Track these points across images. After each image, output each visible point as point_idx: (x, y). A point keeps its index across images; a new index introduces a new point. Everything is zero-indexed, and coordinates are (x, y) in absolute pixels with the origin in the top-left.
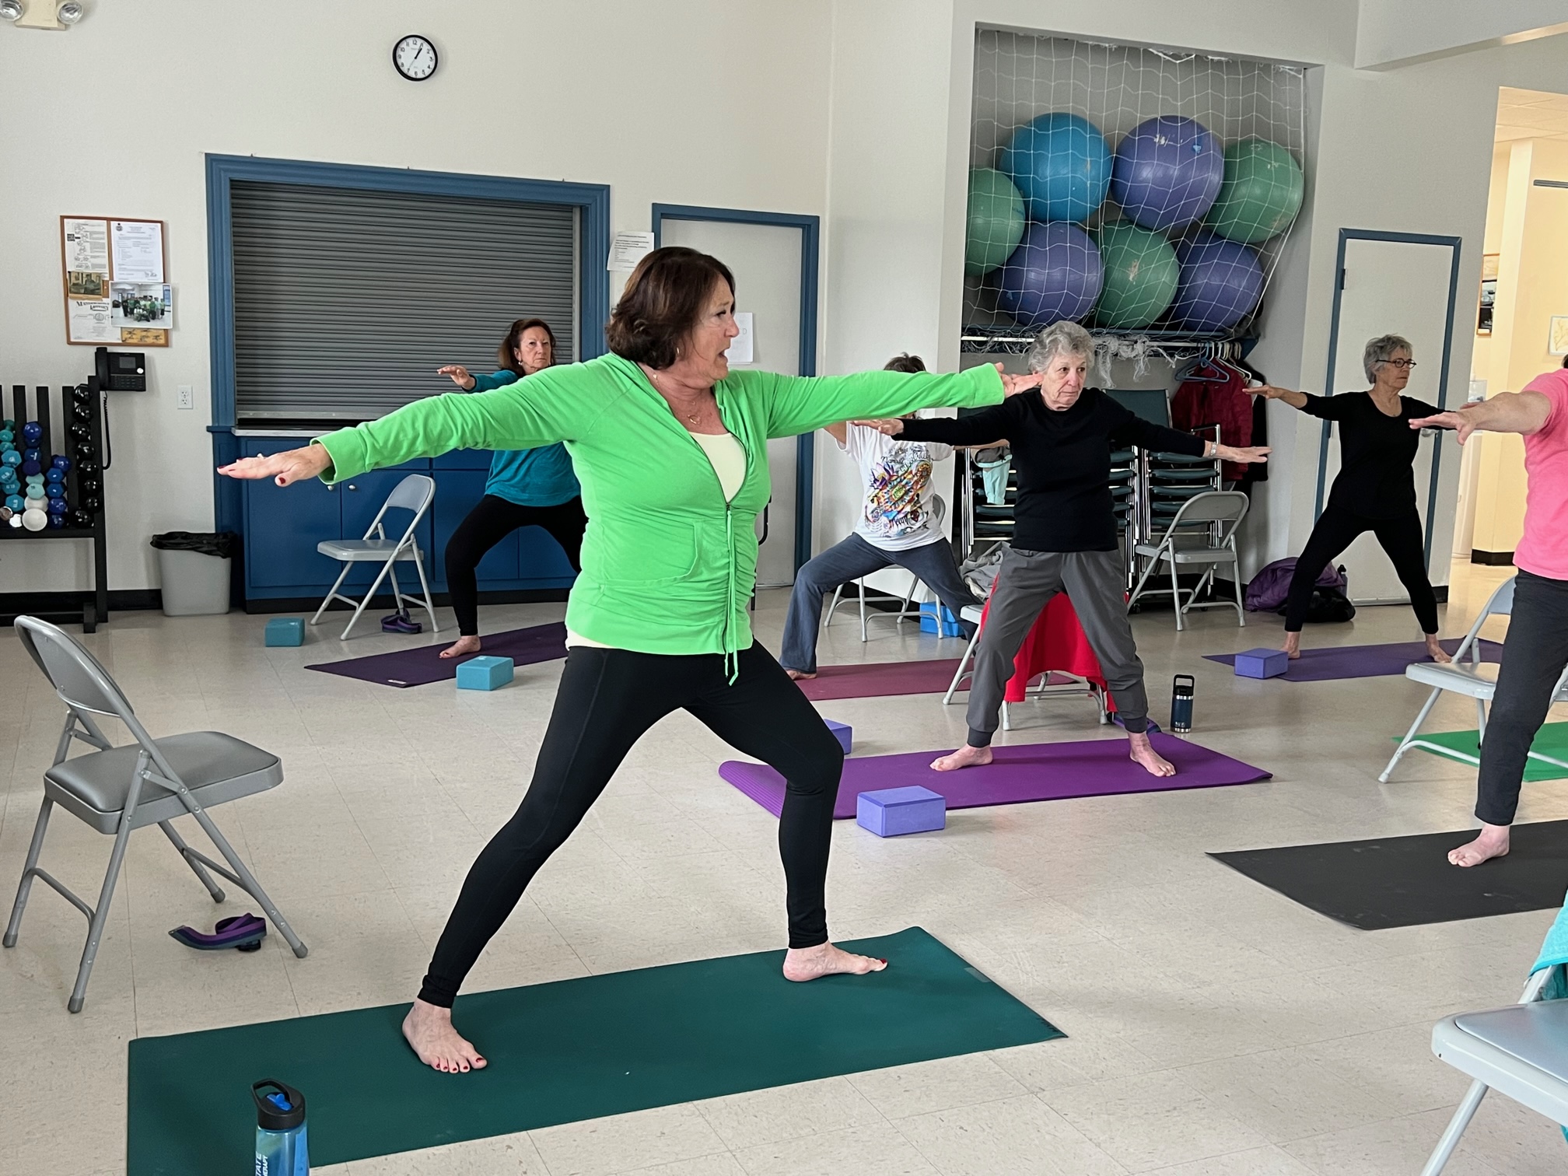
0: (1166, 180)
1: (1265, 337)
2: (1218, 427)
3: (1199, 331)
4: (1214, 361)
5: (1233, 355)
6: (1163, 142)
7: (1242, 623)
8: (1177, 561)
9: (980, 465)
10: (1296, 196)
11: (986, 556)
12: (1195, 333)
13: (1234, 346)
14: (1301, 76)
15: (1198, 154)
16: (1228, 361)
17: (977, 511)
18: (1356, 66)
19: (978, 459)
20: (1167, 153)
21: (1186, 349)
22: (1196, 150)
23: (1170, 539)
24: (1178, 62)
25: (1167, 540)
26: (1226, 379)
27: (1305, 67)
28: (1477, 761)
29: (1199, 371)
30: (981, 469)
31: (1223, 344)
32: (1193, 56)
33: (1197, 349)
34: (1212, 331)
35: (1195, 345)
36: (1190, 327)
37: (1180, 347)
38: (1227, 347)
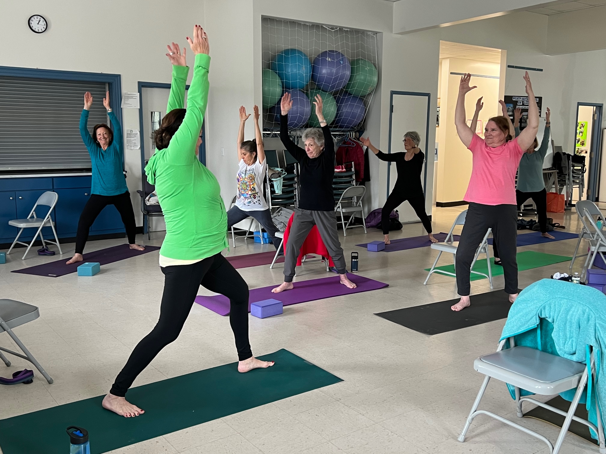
0: (331, 74)
1: (366, 130)
2: (353, 163)
3: (345, 128)
4: (350, 139)
5: (356, 137)
6: (329, 60)
7: (366, 232)
8: (343, 212)
9: (273, 179)
10: (376, 79)
11: (276, 213)
12: (343, 129)
13: (356, 133)
14: (375, 36)
15: (342, 64)
16: (354, 139)
17: (272, 196)
18: (393, 33)
19: (272, 177)
20: (331, 64)
21: (340, 135)
22: (342, 63)
23: (340, 204)
24: (333, 31)
25: (339, 204)
26: (354, 145)
27: (376, 33)
28: (455, 275)
29: (345, 143)
30: (273, 181)
31: (352, 133)
32: (338, 29)
33: (344, 135)
34: (349, 128)
35: (343, 133)
36: (341, 127)
37: (338, 134)
38: (354, 134)
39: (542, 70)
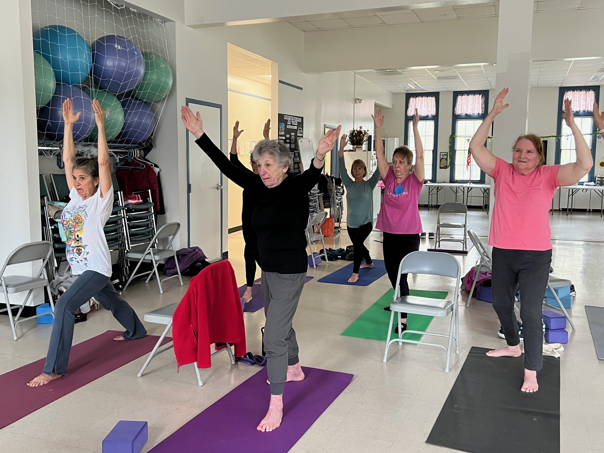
0: (119, 67)
3: (131, 144)
5: (141, 156)
6: (119, 48)
7: (182, 284)
8: (156, 259)
10: (171, 81)
12: (130, 145)
13: (141, 151)
14: (163, 25)
15: (137, 56)
16: (139, 158)
18: (186, 24)
19: (55, 217)
21: (121, 153)
22: (135, 53)
23: (151, 249)
24: (119, 8)
25: (149, 249)
26: (144, 167)
27: (165, 20)
31: (136, 150)
32: (124, 7)
33: (127, 153)
34: (136, 144)
35: (125, 151)
36: (127, 142)
37: (119, 152)
38: (138, 152)
39: (301, 89)
